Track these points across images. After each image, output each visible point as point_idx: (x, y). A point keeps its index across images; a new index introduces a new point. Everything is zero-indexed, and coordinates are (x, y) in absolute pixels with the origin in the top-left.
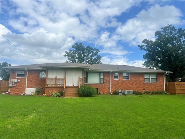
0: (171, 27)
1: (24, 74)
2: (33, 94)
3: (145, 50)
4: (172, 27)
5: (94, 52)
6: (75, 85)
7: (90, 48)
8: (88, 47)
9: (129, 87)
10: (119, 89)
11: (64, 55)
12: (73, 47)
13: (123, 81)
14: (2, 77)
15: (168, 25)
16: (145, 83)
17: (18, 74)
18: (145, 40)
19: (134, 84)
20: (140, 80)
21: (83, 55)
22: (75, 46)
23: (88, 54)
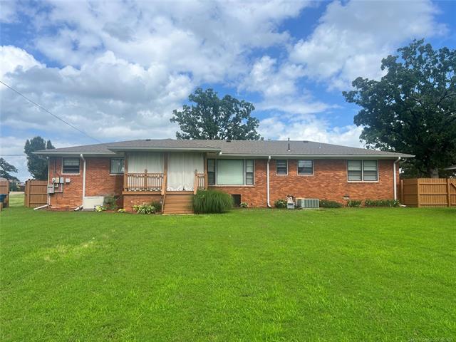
0: (422, 45)
1: (78, 167)
2: (97, 208)
3: (358, 102)
4: (424, 44)
5: (241, 109)
6: (186, 189)
7: (233, 102)
8: (228, 98)
9: (311, 192)
10: (289, 196)
11: (171, 120)
12: (192, 98)
13: (297, 179)
14: (33, 173)
15: (415, 40)
16: (348, 183)
17: (64, 167)
18: (360, 79)
19: (323, 185)
20: (337, 175)
21: (214, 117)
22: (197, 95)
23: (228, 116)
